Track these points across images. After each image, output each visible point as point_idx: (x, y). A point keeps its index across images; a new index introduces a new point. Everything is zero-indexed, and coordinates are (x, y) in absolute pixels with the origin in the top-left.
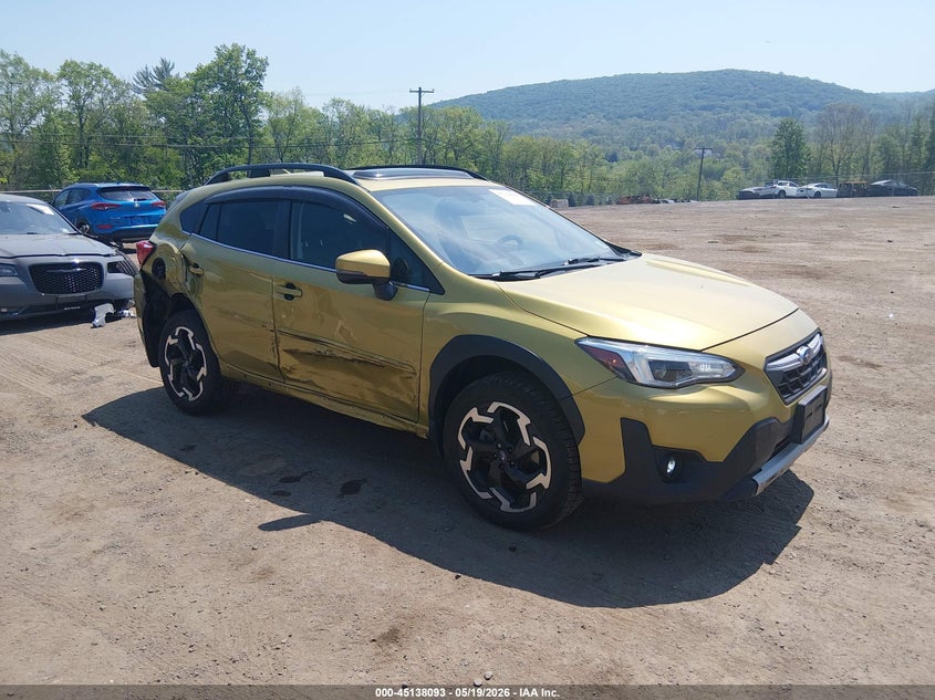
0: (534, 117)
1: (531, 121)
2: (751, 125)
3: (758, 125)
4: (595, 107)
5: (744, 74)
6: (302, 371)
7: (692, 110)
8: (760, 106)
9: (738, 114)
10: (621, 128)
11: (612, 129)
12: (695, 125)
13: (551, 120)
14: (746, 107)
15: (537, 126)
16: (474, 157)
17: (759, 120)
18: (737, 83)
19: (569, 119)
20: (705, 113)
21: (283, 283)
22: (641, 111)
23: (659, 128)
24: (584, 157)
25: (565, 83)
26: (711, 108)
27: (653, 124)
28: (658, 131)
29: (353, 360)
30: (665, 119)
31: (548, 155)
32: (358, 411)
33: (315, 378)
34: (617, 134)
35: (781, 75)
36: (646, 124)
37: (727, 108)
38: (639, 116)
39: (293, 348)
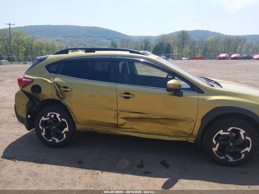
0: (40, 35)
1: (39, 36)
2: (102, 42)
3: (104, 42)
4: (59, 33)
5: (99, 28)
6: (129, 125)
7: (87, 37)
8: (104, 37)
9: (98, 39)
10: (67, 40)
11: (65, 40)
12: (88, 40)
13: (46, 36)
14: (100, 37)
15: (41, 37)
16: (24, 46)
17: (104, 41)
18: (97, 30)
19: (51, 36)
20: (90, 38)
21: (123, 93)
22: (73, 35)
23: (78, 41)
24: (60, 47)
25: (49, 25)
26: (91, 36)
27: (76, 39)
28: (78, 42)
29: (160, 119)
30: (79, 38)
31: (48, 46)
32: (155, 136)
33: (134, 126)
34: (66, 41)
35: (108, 29)
36: (74, 39)
37: (95, 37)
38: (72, 37)
39: (127, 116)
